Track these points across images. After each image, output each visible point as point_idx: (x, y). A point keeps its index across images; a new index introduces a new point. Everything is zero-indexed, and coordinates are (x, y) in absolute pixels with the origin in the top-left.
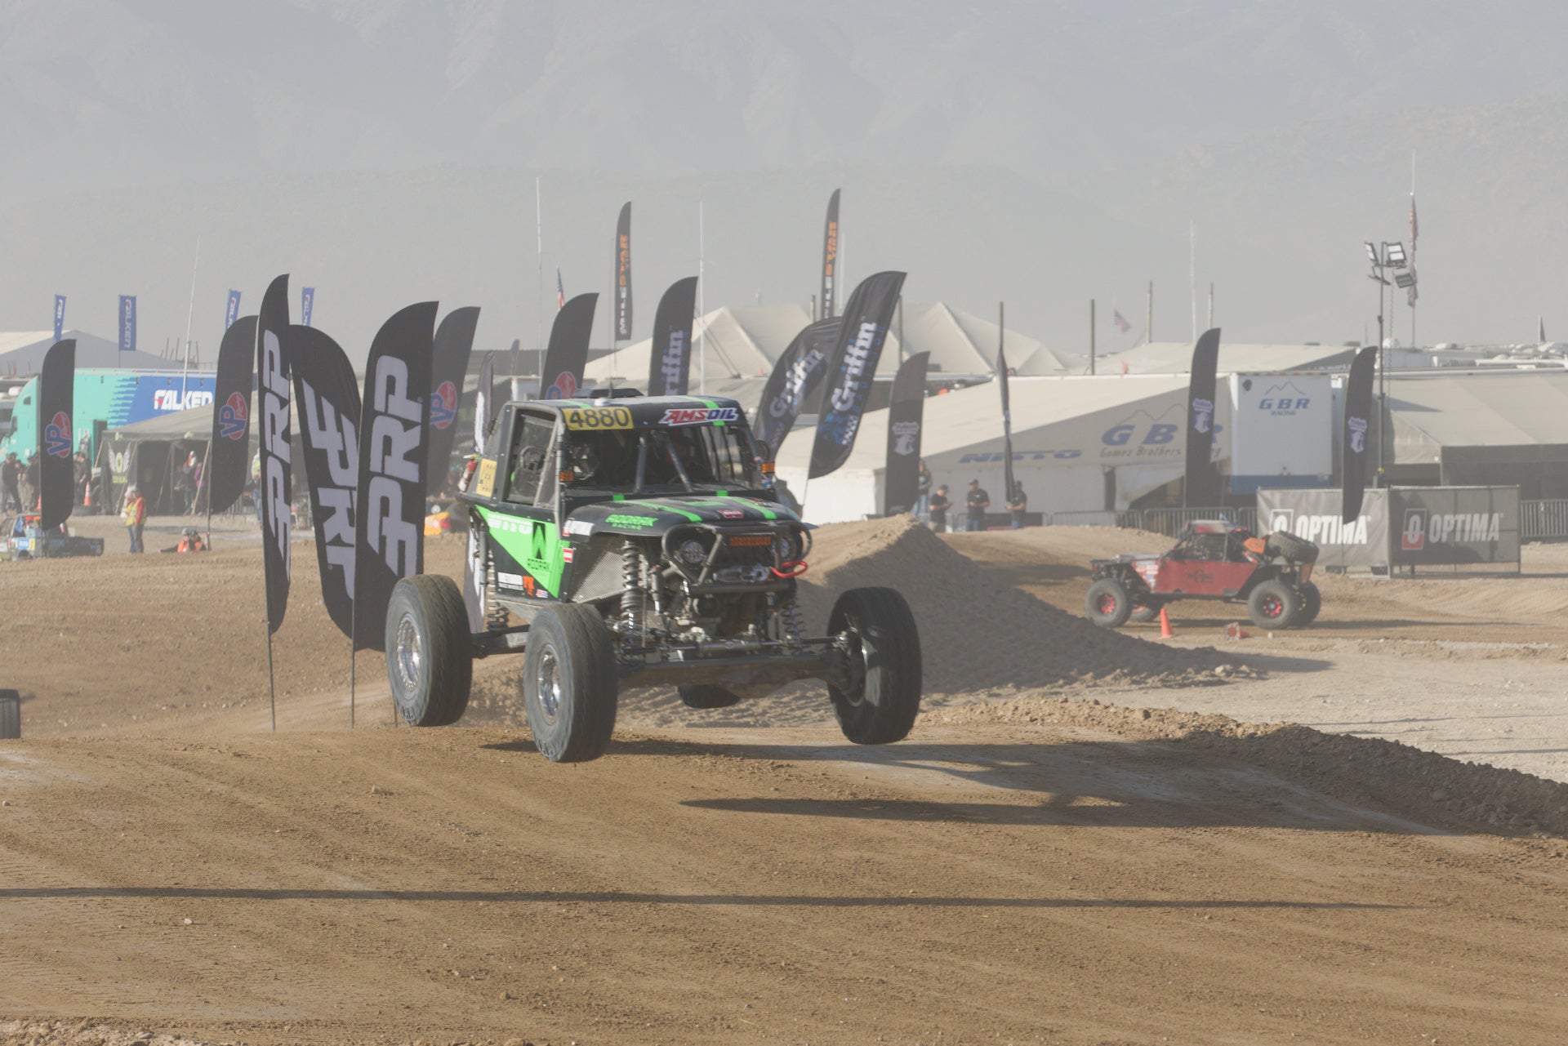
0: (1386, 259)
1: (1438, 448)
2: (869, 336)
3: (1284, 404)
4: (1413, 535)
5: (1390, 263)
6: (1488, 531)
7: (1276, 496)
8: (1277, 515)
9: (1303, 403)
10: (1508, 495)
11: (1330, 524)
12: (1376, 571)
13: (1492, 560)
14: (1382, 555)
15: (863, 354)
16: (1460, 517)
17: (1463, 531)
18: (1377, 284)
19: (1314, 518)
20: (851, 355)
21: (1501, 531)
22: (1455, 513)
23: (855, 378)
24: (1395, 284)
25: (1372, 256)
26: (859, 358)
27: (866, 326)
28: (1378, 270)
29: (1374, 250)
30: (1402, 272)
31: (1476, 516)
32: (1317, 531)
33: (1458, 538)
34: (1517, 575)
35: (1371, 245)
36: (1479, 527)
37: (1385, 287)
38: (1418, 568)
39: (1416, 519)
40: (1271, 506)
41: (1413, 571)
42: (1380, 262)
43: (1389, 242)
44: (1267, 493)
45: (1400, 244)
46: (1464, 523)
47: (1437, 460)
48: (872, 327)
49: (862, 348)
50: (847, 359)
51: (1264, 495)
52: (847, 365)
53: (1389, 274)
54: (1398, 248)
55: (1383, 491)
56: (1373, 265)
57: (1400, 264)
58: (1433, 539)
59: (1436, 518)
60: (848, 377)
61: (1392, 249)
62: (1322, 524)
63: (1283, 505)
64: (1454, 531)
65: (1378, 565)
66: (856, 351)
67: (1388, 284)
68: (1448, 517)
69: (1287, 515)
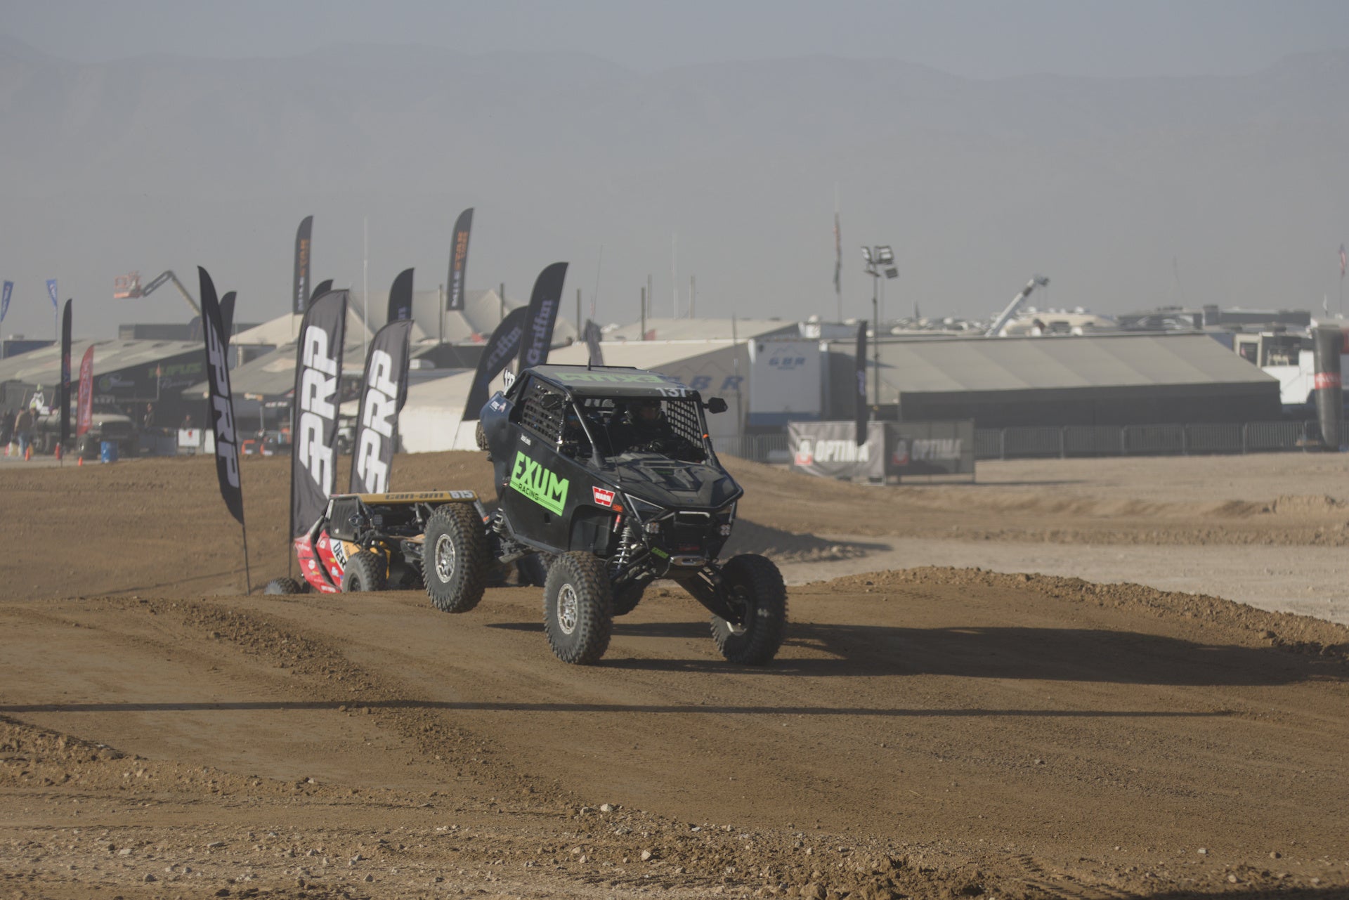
0: (878, 258)
1: (897, 392)
2: (548, 310)
3: (787, 361)
4: (900, 454)
5: (881, 261)
6: (953, 452)
7: (802, 427)
8: (802, 440)
9: (801, 361)
10: (967, 427)
11: (841, 448)
12: (872, 480)
13: (957, 471)
14: (879, 469)
15: (545, 323)
16: (933, 442)
17: (935, 452)
18: (871, 277)
19: (831, 443)
20: (537, 324)
21: (962, 451)
22: (930, 437)
23: (540, 340)
24: (884, 276)
25: (867, 256)
26: (542, 326)
27: (545, 303)
28: (871, 268)
29: (869, 253)
30: (889, 267)
31: (944, 442)
32: (829, 452)
33: (932, 456)
34: (973, 483)
35: (867, 248)
36: (946, 448)
37: (879, 280)
38: (905, 479)
39: (902, 444)
40: (798, 433)
41: (899, 480)
42: (874, 260)
43: (881, 245)
44: (795, 425)
45: (888, 247)
46: (936, 446)
47: (896, 401)
48: (550, 303)
49: (544, 319)
50: (536, 328)
51: (795, 428)
52: (535, 332)
53: (881, 269)
54: (886, 250)
55: (880, 423)
56: (867, 262)
57: (889, 261)
58: (915, 457)
59: (917, 442)
60: (535, 340)
61: (883, 251)
62: (835, 447)
63: (807, 432)
64: (928, 453)
65: (875, 475)
66: (538, 321)
67: (877, 276)
68: (925, 443)
69: (810, 440)
